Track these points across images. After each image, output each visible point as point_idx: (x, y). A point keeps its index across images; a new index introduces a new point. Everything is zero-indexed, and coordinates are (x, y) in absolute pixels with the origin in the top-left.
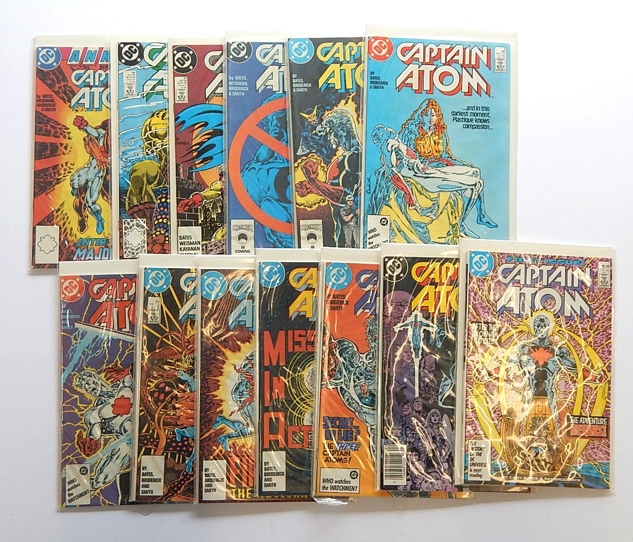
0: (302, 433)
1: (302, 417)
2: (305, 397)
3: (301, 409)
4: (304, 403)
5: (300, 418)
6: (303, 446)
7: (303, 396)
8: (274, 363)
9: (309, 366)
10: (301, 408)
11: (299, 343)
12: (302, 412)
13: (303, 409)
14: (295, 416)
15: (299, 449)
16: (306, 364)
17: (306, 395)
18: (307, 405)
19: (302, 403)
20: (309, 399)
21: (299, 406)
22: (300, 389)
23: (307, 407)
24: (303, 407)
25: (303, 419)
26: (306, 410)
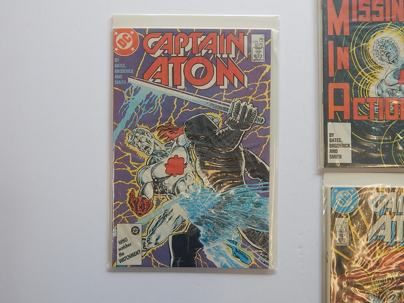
0: (368, 105)
1: (367, 89)
2: (371, 68)
3: (366, 81)
4: (370, 75)
5: (365, 90)
6: (369, 118)
7: (368, 67)
8: (338, 33)
9: (374, 36)
10: (366, 79)
11: (363, 13)
12: (367, 84)
13: (368, 81)
14: (360, 87)
15: (365, 121)
16: (371, 35)
17: (371, 66)
18: (372, 76)
19: (366, 74)
20: (374, 70)
21: (364, 77)
22: (365, 60)
23: (372, 78)
24: (369, 79)
25: (368, 91)
26: (371, 82)
